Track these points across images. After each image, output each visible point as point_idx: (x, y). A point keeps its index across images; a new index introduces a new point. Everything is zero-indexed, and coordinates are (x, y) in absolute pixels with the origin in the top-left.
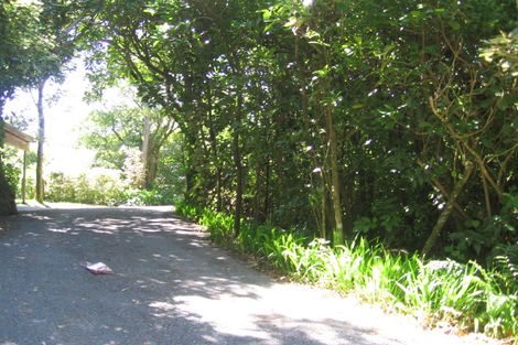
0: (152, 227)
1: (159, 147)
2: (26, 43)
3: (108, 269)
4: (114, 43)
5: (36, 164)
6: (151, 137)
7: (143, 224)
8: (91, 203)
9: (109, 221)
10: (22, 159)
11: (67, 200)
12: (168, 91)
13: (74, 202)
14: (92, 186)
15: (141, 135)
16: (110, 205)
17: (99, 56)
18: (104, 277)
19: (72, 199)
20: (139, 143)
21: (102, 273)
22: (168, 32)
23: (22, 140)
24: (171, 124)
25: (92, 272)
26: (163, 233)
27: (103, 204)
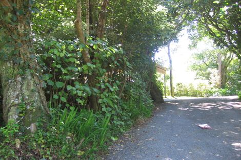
0: (227, 106)
1: (226, 68)
2: (163, 27)
3: (209, 127)
4: (199, 21)
5: (169, 80)
6: (222, 63)
7: (223, 105)
8: (196, 96)
9: (205, 104)
10: (163, 78)
11: (184, 95)
12: (229, 40)
13: (188, 96)
14: (196, 88)
15: (217, 62)
16: (205, 97)
17: (193, 28)
18: (208, 130)
19: (187, 95)
20: (217, 66)
21: (206, 128)
22: (227, 10)
23: (163, 70)
24: (232, 55)
25: (202, 128)
26: (234, 109)
27: (201, 96)
